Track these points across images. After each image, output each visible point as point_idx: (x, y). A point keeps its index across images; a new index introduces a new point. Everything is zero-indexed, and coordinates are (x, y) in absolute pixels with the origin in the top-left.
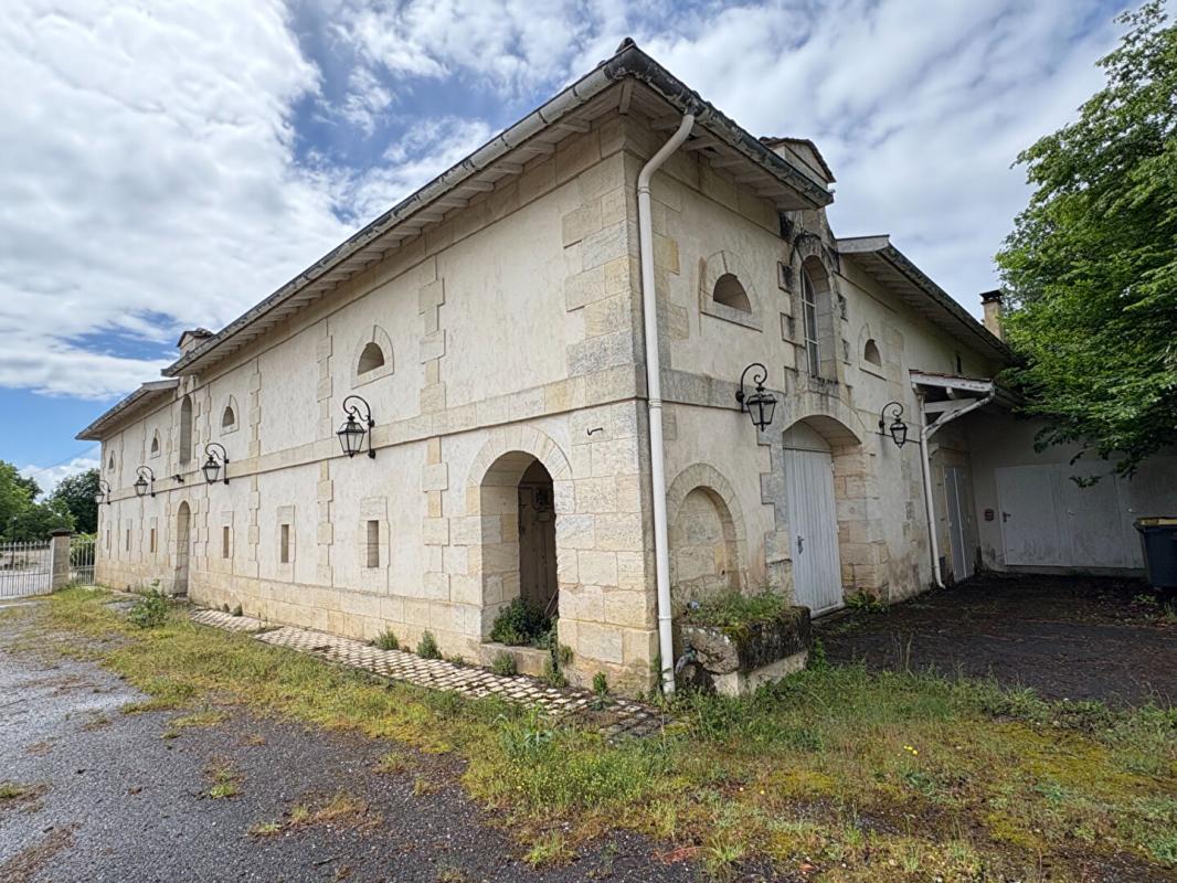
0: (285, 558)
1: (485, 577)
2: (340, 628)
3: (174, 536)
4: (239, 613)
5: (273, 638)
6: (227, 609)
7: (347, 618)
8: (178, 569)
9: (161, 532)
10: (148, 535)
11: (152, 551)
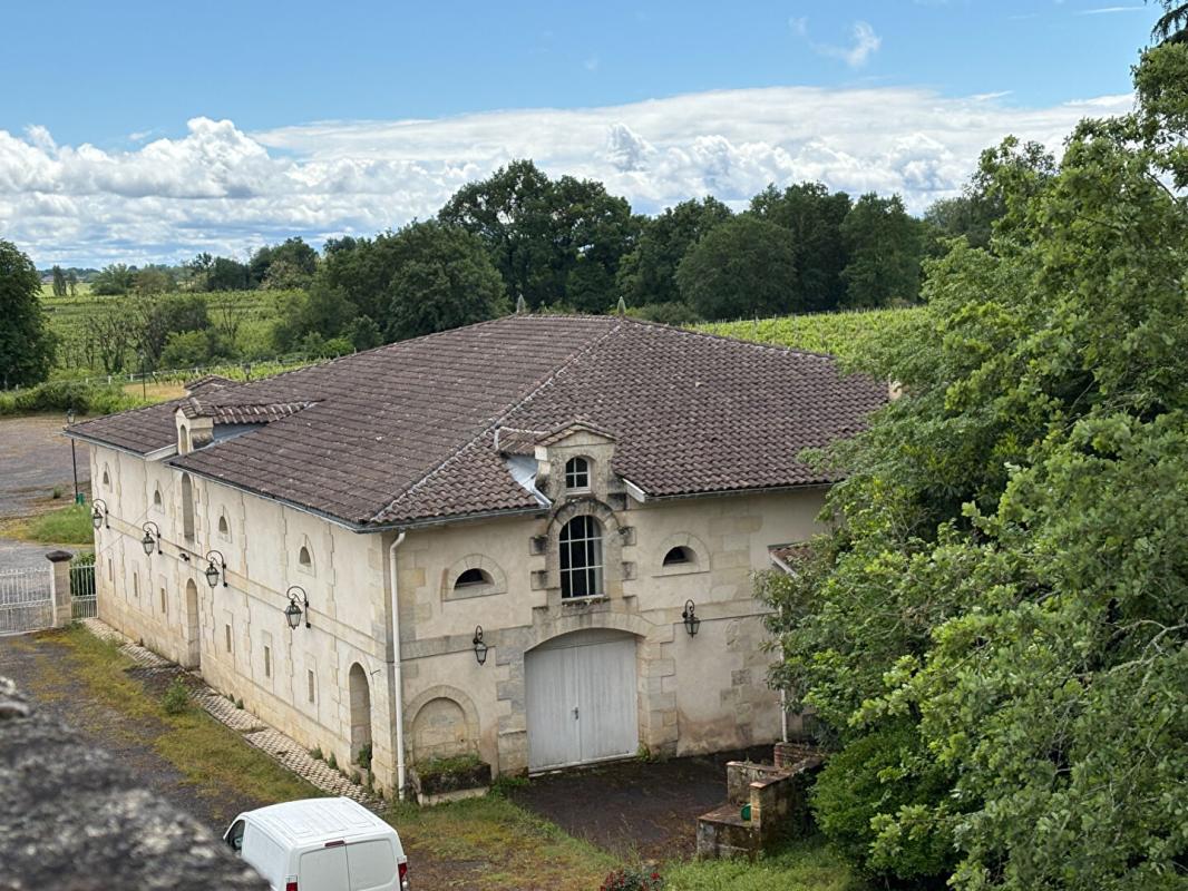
0: (268, 674)
1: (353, 727)
2: (298, 738)
3: (185, 608)
4: (241, 707)
5: (257, 739)
6: (232, 699)
7: (302, 732)
8: (190, 642)
9: (172, 594)
10: (159, 594)
11: (164, 611)
